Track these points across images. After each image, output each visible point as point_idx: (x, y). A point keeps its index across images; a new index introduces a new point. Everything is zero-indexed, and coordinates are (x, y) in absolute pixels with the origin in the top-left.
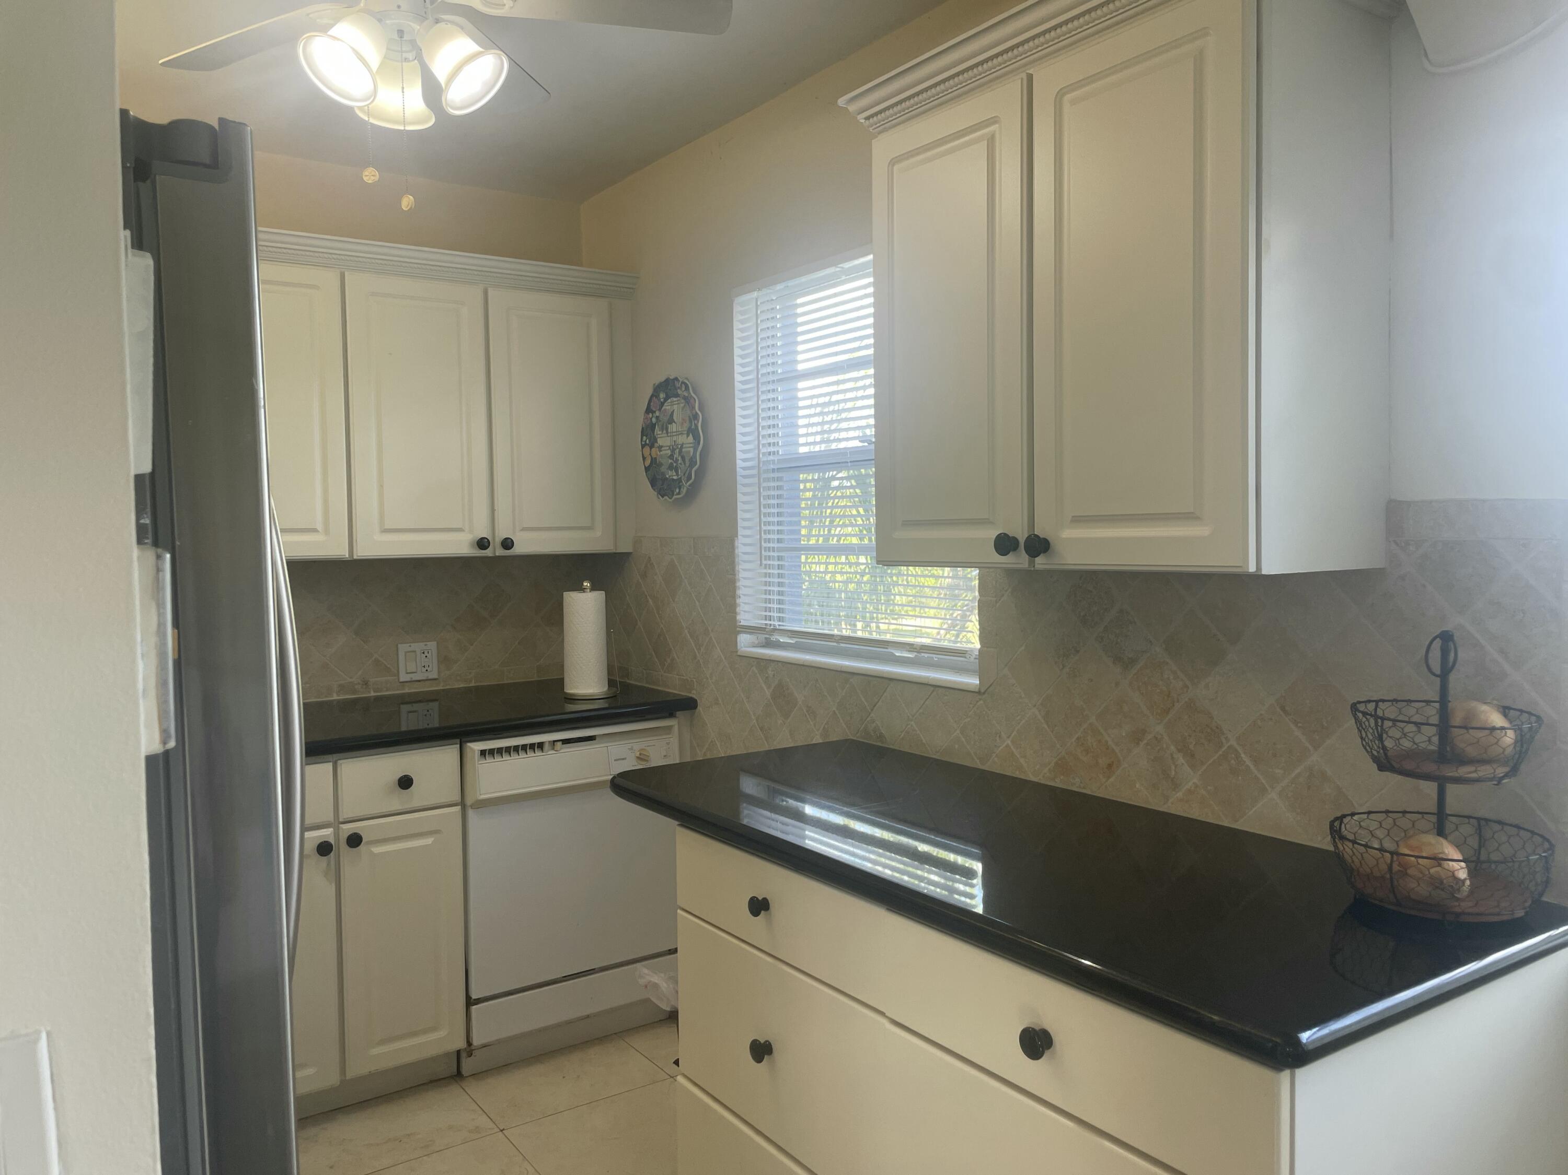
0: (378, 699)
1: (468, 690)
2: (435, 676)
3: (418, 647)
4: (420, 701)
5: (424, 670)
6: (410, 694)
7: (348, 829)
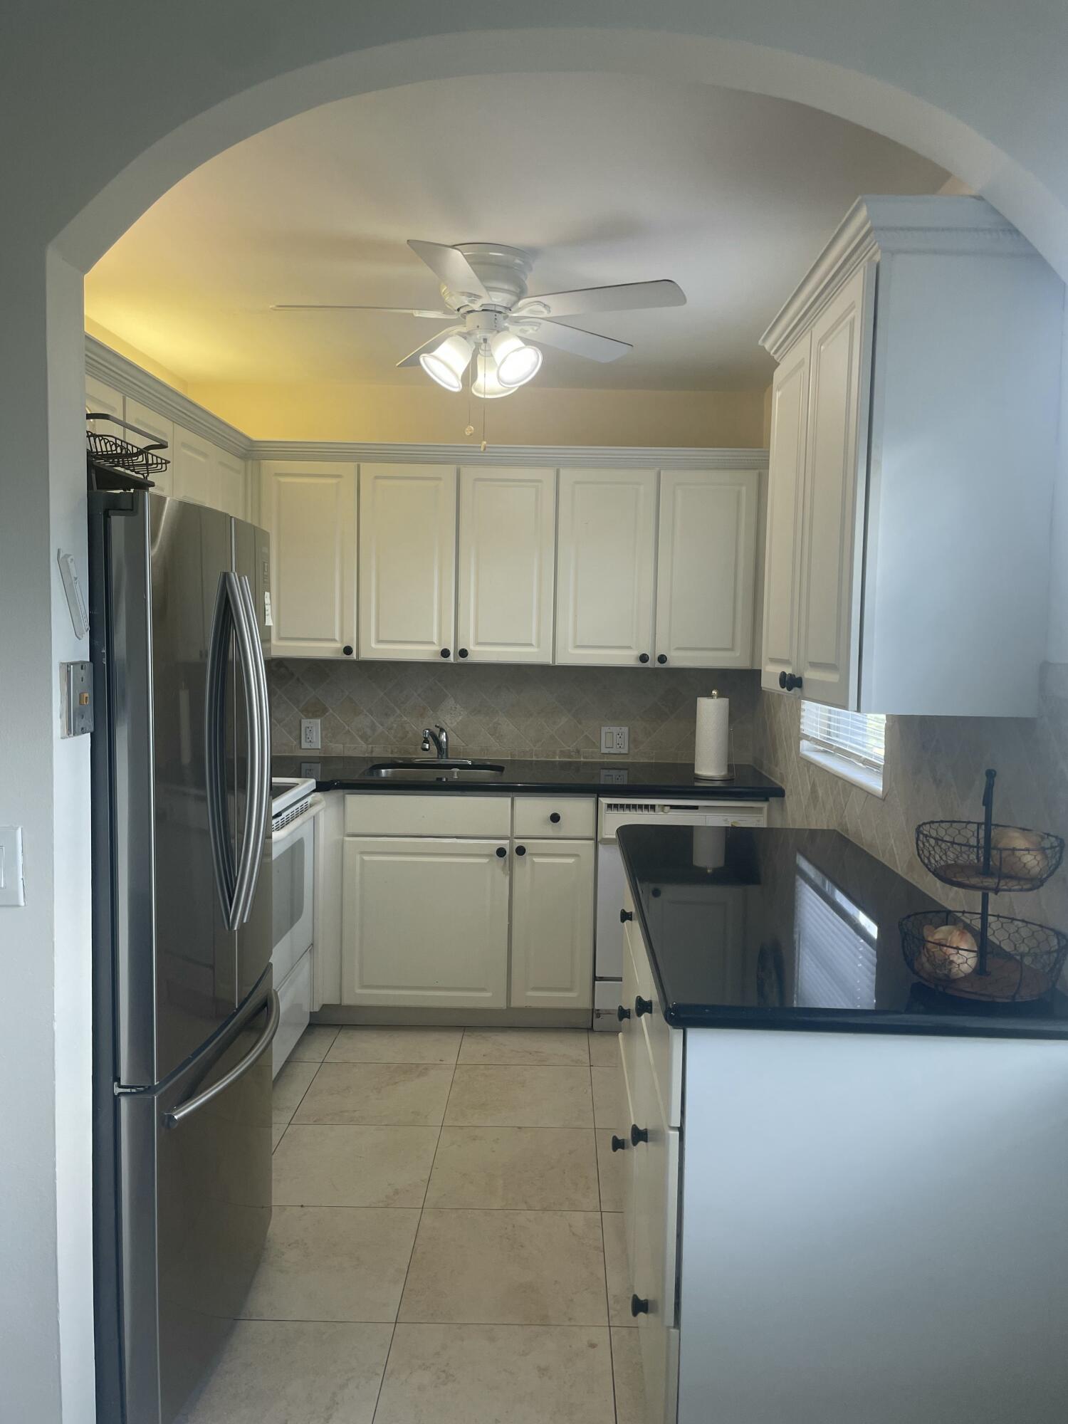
0: (585, 763)
1: (650, 765)
2: (626, 752)
3: (615, 730)
4: (614, 769)
5: (618, 746)
6: (608, 763)
7: (518, 842)
